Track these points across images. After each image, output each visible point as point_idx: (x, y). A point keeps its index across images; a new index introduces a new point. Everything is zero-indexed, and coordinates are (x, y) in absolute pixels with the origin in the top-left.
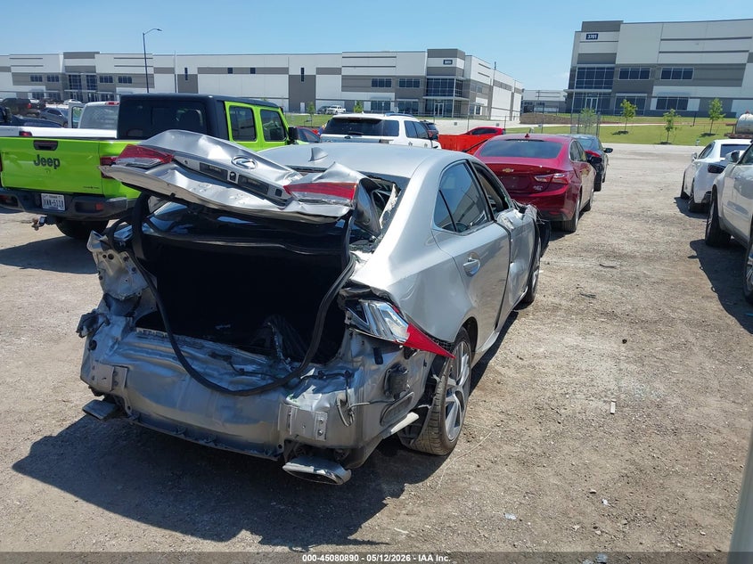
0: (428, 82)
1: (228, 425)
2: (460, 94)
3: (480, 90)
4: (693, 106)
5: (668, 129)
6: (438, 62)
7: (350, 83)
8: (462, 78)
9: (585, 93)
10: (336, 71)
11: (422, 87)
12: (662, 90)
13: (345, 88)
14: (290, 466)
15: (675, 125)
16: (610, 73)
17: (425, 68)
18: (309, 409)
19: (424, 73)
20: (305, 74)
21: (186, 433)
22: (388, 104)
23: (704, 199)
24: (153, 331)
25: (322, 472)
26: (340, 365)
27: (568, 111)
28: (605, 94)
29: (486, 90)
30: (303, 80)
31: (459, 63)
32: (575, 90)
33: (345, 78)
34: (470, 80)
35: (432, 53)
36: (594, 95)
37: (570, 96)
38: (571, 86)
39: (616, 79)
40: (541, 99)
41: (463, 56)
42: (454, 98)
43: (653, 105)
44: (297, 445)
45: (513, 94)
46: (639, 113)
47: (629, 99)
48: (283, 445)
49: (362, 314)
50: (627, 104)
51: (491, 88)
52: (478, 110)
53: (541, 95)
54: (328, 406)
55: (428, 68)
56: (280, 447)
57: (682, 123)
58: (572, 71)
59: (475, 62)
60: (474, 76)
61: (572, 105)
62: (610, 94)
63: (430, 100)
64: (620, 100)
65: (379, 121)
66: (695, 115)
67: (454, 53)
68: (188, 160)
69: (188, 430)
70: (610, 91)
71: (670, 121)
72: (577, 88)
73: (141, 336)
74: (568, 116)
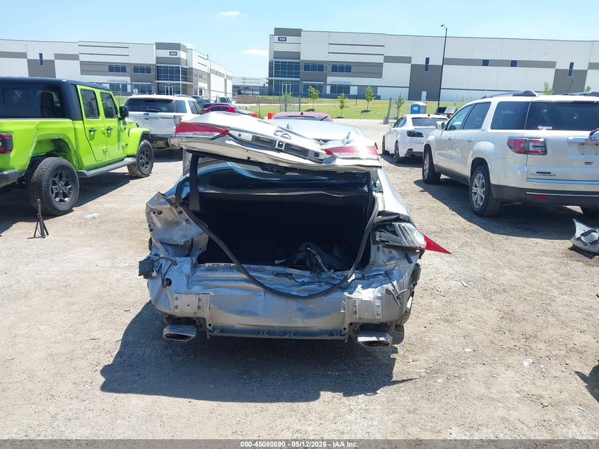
0: (158, 69)
1: (306, 321)
2: (185, 79)
3: (201, 77)
4: (354, 91)
5: (342, 107)
6: (165, 54)
7: (87, 68)
8: (185, 67)
9: (281, 81)
10: (75, 57)
11: (153, 73)
12: (332, 80)
13: (83, 72)
14: (361, 339)
15: (345, 105)
16: (297, 66)
17: (155, 58)
18: (368, 299)
19: (154, 62)
20: (44, 58)
21: (269, 333)
22: (125, 86)
23: (407, 154)
24: (221, 264)
25: (382, 339)
26: (374, 269)
27: (270, 94)
28: (295, 81)
29: (205, 77)
30: (42, 64)
31: (182, 55)
32: (274, 78)
33: (82, 63)
34: (192, 69)
35: (160, 46)
36: (288, 82)
37: (270, 82)
38: (270, 75)
39: (302, 70)
40: (246, 84)
41: (186, 50)
42: (181, 82)
43: (328, 91)
44: (359, 325)
45: (225, 80)
46: (321, 96)
47: (314, 86)
48: (347, 328)
49: (394, 233)
50: (313, 89)
51: (209, 75)
52: (201, 91)
53: (246, 81)
54: (380, 295)
55: (157, 58)
56: (345, 329)
57: (349, 103)
58: (271, 64)
59: (195, 54)
60: (195, 65)
61: (272, 90)
62: (298, 81)
63: (161, 83)
64: (306, 87)
65: (170, 101)
66: (356, 97)
67: (177, 47)
68: (242, 133)
69: (270, 331)
70: (298, 79)
71: (342, 102)
72: (275, 76)
73: (210, 270)
74: (271, 98)
